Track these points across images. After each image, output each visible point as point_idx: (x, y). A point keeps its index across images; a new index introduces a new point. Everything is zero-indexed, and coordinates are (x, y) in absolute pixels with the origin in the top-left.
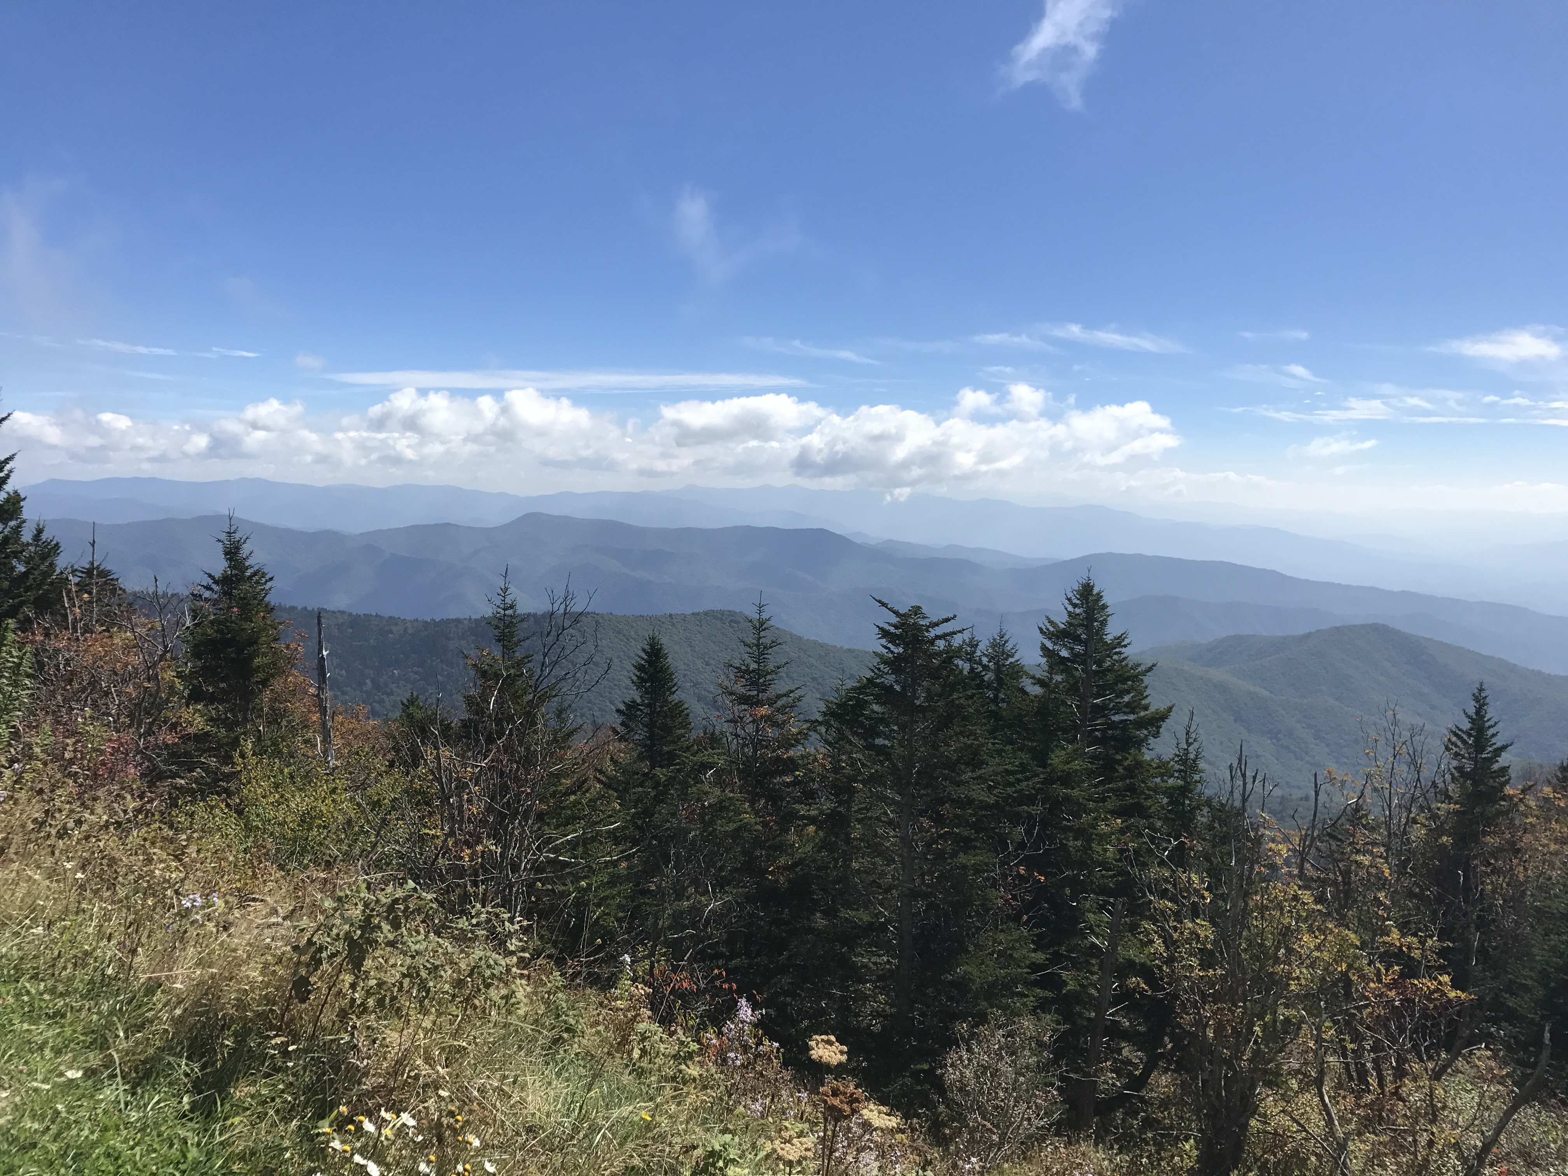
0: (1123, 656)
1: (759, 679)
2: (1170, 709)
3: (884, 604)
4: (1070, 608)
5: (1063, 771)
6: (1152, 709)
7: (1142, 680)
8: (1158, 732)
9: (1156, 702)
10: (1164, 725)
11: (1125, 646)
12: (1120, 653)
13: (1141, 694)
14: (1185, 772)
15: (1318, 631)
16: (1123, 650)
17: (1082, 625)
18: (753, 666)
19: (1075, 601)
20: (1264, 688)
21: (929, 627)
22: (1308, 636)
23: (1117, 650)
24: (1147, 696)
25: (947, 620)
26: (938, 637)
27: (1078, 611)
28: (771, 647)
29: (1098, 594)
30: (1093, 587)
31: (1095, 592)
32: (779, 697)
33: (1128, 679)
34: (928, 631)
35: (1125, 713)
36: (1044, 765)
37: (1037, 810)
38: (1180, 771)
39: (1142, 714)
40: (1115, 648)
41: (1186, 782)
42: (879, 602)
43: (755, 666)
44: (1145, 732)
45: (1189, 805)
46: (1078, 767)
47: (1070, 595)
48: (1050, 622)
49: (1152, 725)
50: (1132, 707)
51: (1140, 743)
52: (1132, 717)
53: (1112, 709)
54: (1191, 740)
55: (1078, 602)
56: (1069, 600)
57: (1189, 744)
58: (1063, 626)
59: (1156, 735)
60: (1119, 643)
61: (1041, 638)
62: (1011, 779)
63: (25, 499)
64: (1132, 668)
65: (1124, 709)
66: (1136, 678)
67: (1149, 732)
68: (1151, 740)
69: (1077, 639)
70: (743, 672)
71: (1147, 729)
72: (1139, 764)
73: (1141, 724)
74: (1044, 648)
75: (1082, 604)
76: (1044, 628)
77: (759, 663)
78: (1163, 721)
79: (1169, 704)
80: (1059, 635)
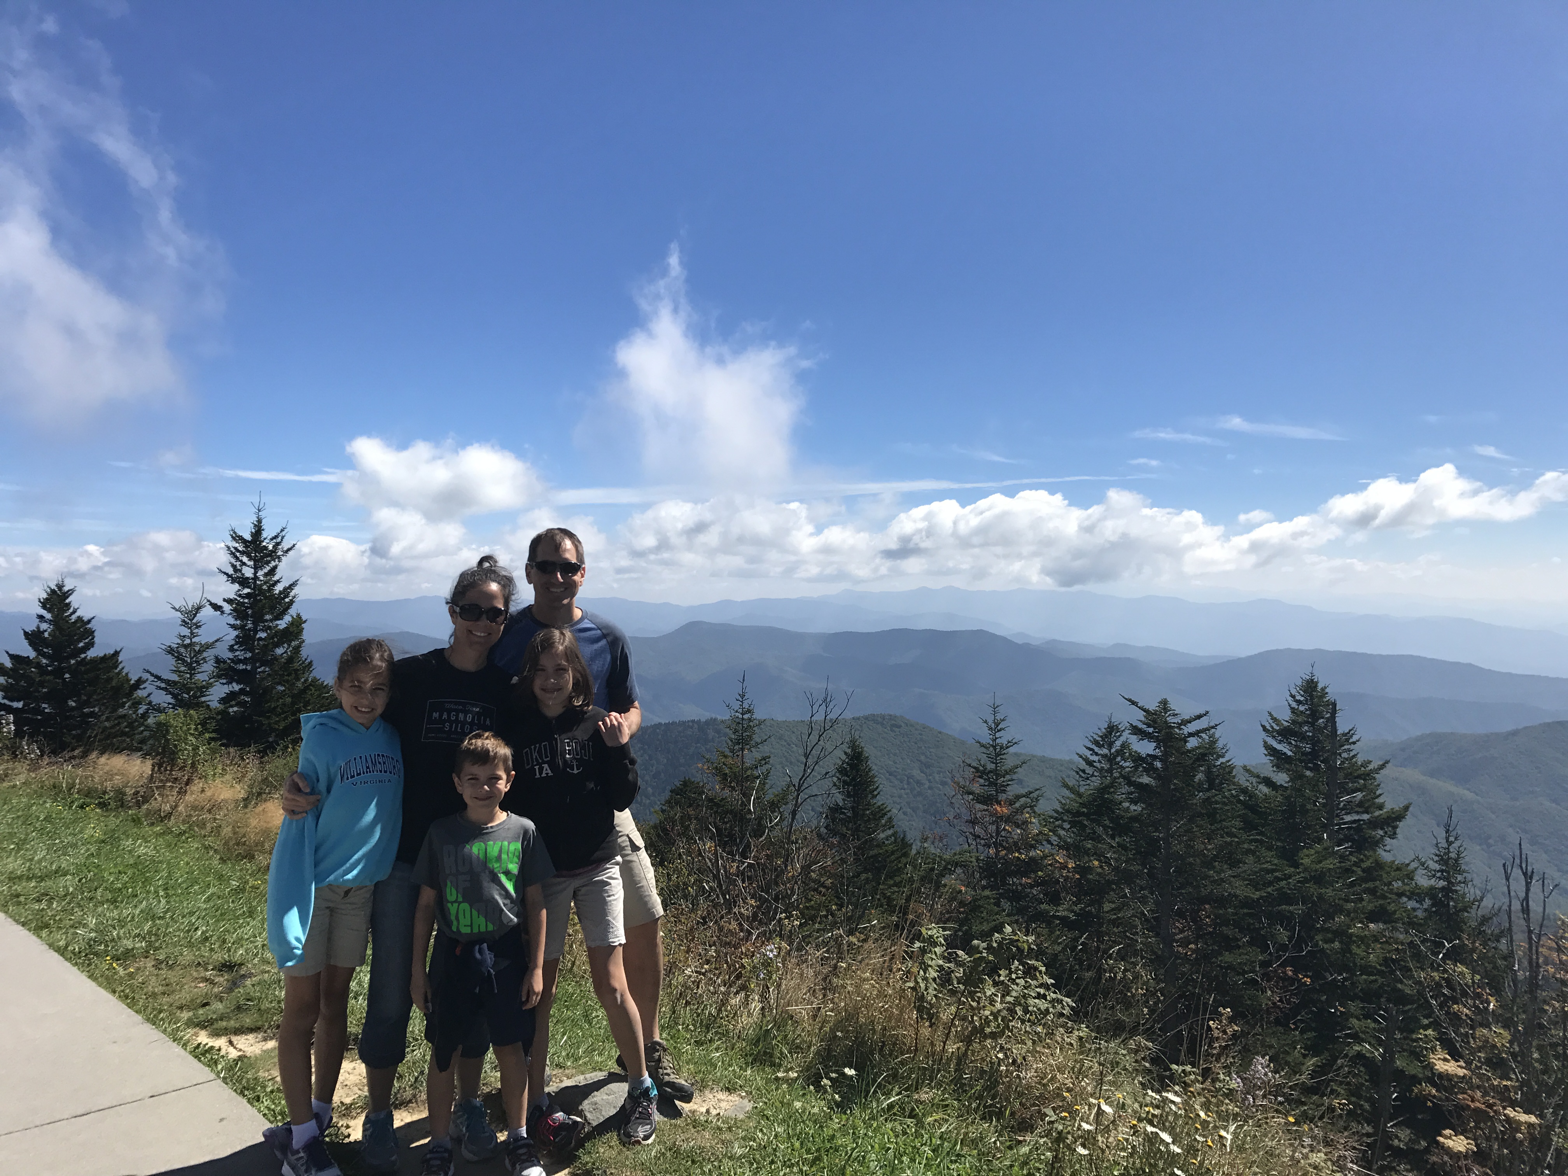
0: (1352, 754)
1: (997, 780)
2: (1406, 808)
3: (1133, 703)
4: (1294, 705)
5: (1316, 871)
6: (1388, 807)
7: (1374, 778)
8: (1395, 833)
9: (1390, 802)
10: (1401, 824)
11: (1354, 743)
12: (1350, 750)
13: (1372, 794)
14: (1448, 872)
15: (1526, 728)
16: (1352, 747)
17: (1308, 722)
18: (990, 766)
19: (1298, 698)
20: (1469, 789)
21: (1180, 724)
22: (1515, 733)
23: (1346, 747)
24: (1380, 795)
25: (1199, 717)
26: (1191, 735)
27: (1302, 708)
28: (1007, 748)
29: (1323, 689)
30: (1317, 683)
31: (1320, 686)
32: (1018, 797)
33: (1359, 777)
34: (1180, 729)
35: (1358, 813)
36: (1296, 865)
37: (1298, 909)
38: (1442, 871)
39: (1377, 813)
40: (1343, 746)
41: (1449, 882)
42: (1130, 700)
43: (993, 766)
44: (1381, 832)
45: (1455, 907)
46: (1331, 866)
47: (1294, 692)
48: (1275, 720)
49: (1388, 825)
50: (1364, 806)
51: (1377, 843)
52: (1366, 817)
53: (1342, 809)
54: (1452, 839)
55: (1302, 699)
56: (1293, 696)
57: (1450, 843)
58: (1286, 724)
59: (1393, 836)
60: (1347, 740)
61: (1263, 734)
62: (1269, 877)
63: (305, 622)
64: (1362, 766)
65: (1357, 809)
66: (1368, 776)
67: (1386, 833)
68: (1388, 840)
69: (1303, 737)
70: (981, 772)
71: (1382, 829)
72: (1379, 865)
73: (1375, 824)
74: (1267, 746)
75: (1307, 700)
76: (1268, 727)
77: (996, 764)
78: (1400, 821)
79: (1406, 803)
80: (1285, 734)
